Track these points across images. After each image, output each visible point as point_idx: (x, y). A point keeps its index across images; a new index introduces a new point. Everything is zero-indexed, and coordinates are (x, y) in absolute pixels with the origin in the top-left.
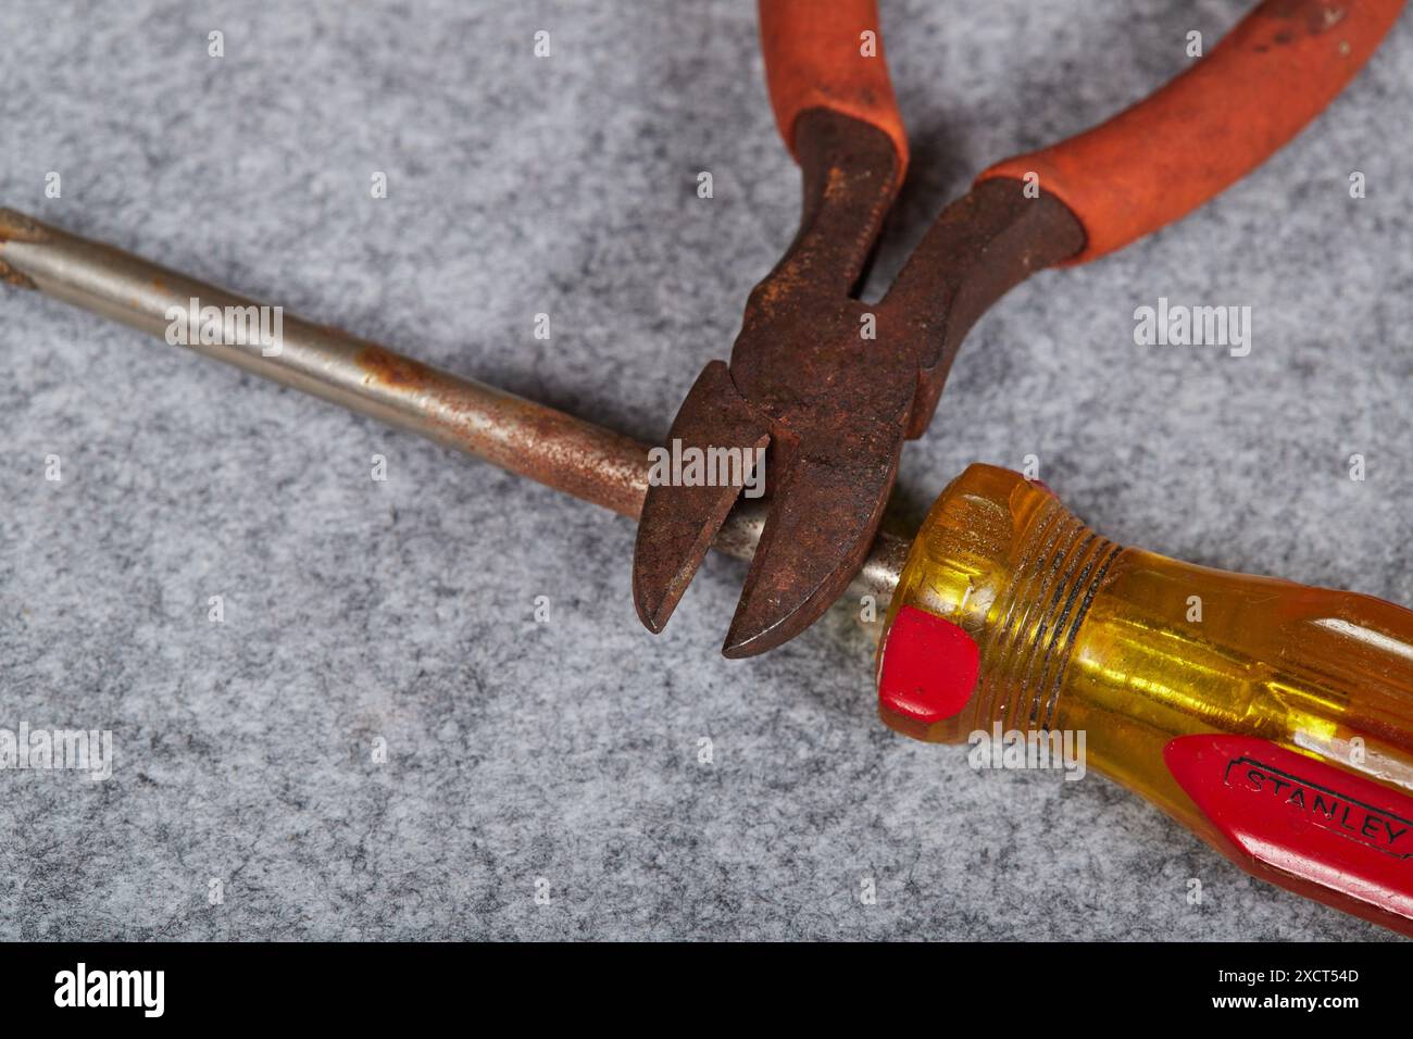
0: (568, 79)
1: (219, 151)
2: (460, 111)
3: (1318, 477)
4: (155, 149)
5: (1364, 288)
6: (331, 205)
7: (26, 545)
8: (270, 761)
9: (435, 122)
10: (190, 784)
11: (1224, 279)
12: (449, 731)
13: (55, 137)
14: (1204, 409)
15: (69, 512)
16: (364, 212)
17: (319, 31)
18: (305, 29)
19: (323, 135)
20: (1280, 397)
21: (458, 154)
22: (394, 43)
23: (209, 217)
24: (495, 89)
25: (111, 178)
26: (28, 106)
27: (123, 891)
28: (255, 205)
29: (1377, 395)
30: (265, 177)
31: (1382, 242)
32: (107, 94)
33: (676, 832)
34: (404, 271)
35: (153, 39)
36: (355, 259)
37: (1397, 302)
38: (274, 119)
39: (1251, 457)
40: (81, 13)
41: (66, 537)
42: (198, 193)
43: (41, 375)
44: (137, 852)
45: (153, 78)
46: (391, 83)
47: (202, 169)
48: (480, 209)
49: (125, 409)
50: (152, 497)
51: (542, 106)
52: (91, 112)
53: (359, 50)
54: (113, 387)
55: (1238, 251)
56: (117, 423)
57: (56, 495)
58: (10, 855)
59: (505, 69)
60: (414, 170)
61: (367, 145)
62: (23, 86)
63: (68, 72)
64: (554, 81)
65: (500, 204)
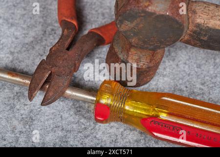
2: (24, 29)
3: (161, 77)
6: (4, 45)
9: (19, 30)
12: (27, 127)
16: (9, 45)
19: (2, 34)
21: (23, 35)
22: (12, 19)
24: (28, 25)
29: (169, 64)
33: (64, 140)
34: (16, 55)
36: (8, 53)
46: (12, 25)
51: (36, 27)
53: (7, 20)
59: (30, 22)
60: (17, 38)
61: (9, 35)
64: (38, 23)
65: (30, 43)
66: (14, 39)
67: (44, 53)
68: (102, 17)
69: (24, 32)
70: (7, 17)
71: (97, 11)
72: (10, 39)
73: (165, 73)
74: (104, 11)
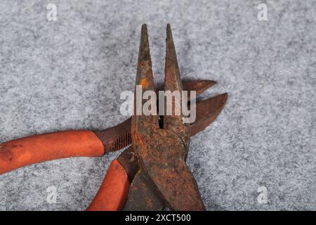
0: (127, 19)
1: (49, 35)
2: (104, 26)
3: (294, 107)
4: (35, 34)
5: (304, 65)
6: (75, 47)
7: (7, 123)
8: (61, 170)
9: (98, 28)
10: (43, 176)
11: (273, 63)
12: (100, 164)
13: (13, 32)
14: (269, 92)
15: (16, 115)
16: (82, 48)
17: (72, 8)
18: (69, 7)
19: (73, 31)
20: (285, 89)
21: (103, 35)
22: (88, 11)
23: (47, 49)
24: (111, 21)
25: (25, 41)
26: (7, 25)
27: (28, 200)
28: (58, 47)
29: (307, 89)
30: (60, 41)
31: (308, 55)
32: (25, 22)
34: (91, 62)
35: (35, 10)
36: (80, 59)
37: (311, 68)
38: (62, 28)
39: (279, 103)
40: (19, 4)
41: (15, 121)
42: (45, 44)
43: (10, 85)
44: (32, 191)
45: (35, 19)
46: (88, 20)
47: (46, 39)
48: (108, 48)
49: (29, 92)
50: (35, 112)
51: (122, 25)
52: (21, 26)
53: (80, 12)
54: (26, 87)
55: (276, 57)
56: (27, 95)
57: (13, 111)
58: (3, 192)
59: (113, 16)
60: (93, 39)
61: (82, 33)
62: (6, 20)
63: (16, 17)
64: (124, 19)
65: (112, 46)
66: (89, 40)
67: (131, 61)
68: (216, 17)
69: (103, 31)
70: (81, 8)
71: (208, 8)
72: (83, 39)
73: (300, 101)
74: (219, 9)
